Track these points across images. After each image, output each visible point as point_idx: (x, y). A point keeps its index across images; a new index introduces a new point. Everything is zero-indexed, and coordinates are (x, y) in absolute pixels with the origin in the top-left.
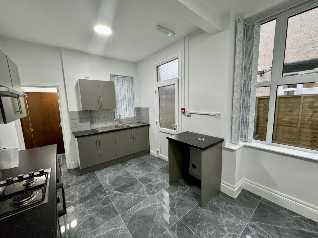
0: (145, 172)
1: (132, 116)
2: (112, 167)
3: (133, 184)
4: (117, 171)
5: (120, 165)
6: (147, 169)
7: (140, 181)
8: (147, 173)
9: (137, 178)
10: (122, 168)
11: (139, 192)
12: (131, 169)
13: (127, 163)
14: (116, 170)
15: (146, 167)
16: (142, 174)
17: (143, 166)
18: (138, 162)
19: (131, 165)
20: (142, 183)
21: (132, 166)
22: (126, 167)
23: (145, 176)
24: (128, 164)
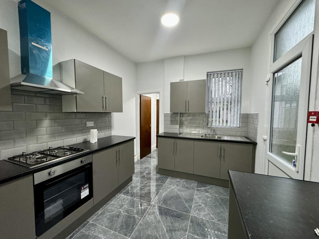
0: (212, 216)
1: (235, 126)
2: (186, 181)
3: (179, 218)
4: (184, 189)
5: (194, 184)
6: (219, 213)
7: (192, 222)
8: (213, 219)
9: (193, 213)
10: (193, 189)
11: (172, 234)
12: (199, 198)
13: (204, 187)
14: (186, 187)
15: (222, 210)
16: (205, 216)
17: (220, 204)
18: (219, 195)
19: (207, 192)
20: (190, 226)
21: (207, 194)
22: (198, 190)
23: (205, 222)
24: (205, 190)
